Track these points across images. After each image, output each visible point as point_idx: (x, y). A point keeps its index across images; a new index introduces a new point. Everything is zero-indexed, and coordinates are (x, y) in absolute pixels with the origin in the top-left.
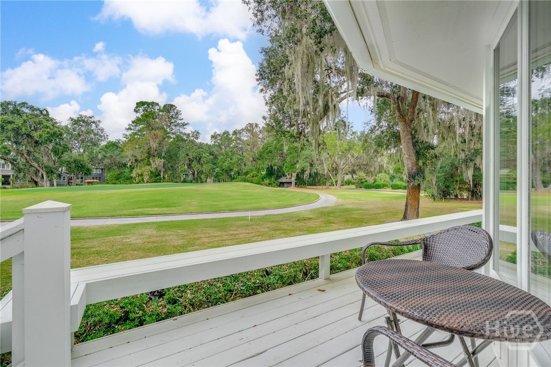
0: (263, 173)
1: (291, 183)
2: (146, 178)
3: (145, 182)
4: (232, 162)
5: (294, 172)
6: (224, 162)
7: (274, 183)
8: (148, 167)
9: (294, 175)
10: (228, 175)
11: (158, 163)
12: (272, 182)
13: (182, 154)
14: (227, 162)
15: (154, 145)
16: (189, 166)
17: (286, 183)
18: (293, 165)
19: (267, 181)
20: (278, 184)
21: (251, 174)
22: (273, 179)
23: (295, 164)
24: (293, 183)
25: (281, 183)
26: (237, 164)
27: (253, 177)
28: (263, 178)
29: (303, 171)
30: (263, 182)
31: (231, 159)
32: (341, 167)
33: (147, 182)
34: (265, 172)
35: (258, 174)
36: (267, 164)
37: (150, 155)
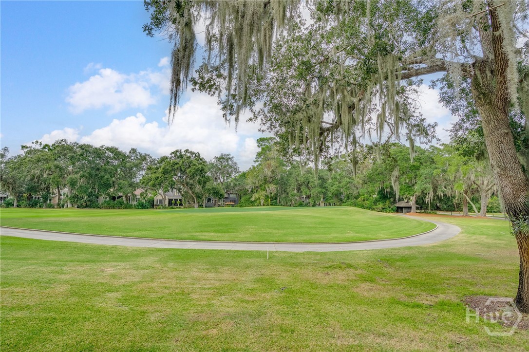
0: (374, 196)
1: (410, 208)
2: (262, 202)
3: (262, 205)
4: (341, 185)
5: (412, 195)
6: (332, 186)
7: (389, 207)
8: (264, 192)
9: (413, 199)
10: (338, 199)
11: (272, 188)
12: (386, 206)
13: (292, 181)
14: (335, 186)
15: (268, 172)
16: (299, 190)
17: (405, 208)
18: (410, 187)
19: (380, 205)
20: (395, 209)
21: (362, 197)
22: (387, 203)
23: (413, 185)
24: (414, 208)
25: (398, 208)
26: (345, 187)
27: (364, 200)
28: (375, 202)
29: (424, 194)
30: (375, 207)
31: (340, 183)
32: (485, 187)
33: (264, 205)
34: (376, 196)
35: (369, 198)
36: (377, 187)
37: (266, 181)
